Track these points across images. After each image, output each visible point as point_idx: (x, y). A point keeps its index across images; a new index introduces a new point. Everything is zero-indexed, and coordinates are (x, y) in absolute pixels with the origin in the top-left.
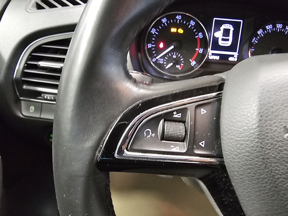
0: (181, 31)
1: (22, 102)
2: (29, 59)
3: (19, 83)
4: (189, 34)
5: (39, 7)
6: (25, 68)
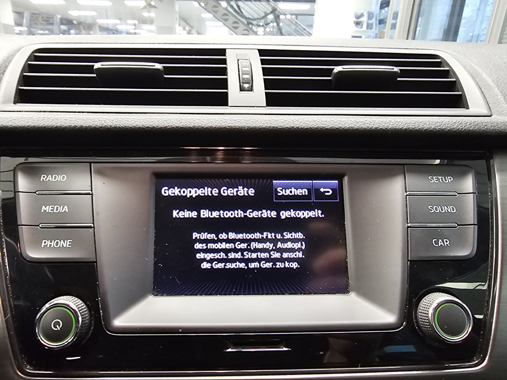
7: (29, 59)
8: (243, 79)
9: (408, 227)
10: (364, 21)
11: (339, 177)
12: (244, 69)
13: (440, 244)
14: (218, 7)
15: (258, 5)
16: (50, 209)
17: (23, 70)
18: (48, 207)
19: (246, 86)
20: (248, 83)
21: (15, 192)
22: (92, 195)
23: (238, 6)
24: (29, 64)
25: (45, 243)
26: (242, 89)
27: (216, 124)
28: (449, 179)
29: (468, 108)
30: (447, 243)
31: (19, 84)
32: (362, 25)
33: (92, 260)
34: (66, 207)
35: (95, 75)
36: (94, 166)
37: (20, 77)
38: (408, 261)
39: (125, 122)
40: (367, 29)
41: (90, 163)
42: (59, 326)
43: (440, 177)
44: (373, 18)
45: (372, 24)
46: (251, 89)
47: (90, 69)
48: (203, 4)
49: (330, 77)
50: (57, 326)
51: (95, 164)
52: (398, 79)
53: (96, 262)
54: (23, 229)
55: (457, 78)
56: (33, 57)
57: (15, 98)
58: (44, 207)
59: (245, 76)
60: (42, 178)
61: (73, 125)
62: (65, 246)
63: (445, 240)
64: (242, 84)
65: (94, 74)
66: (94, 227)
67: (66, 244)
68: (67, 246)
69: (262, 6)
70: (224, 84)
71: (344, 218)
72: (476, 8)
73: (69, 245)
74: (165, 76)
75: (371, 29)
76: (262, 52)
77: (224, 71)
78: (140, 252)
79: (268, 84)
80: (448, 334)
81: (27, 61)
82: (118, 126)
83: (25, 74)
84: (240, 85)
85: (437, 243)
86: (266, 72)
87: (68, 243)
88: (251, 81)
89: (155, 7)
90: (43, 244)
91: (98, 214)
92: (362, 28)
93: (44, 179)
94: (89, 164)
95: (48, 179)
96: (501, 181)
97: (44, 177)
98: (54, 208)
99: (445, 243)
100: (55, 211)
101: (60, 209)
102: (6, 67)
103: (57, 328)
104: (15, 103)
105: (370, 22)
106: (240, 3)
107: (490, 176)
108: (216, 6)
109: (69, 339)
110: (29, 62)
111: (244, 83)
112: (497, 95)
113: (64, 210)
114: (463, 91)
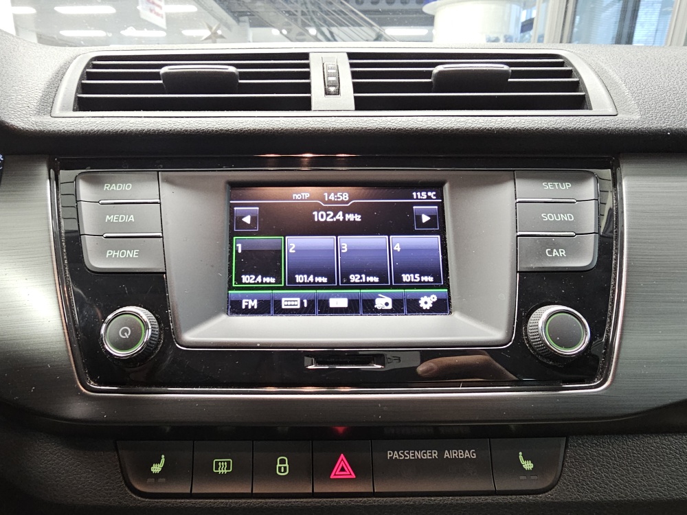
7: (87, 66)
8: (328, 82)
9: (517, 236)
11: (437, 186)
12: (329, 71)
13: (554, 254)
14: (303, 35)
15: (357, 31)
16: (115, 218)
17: (82, 78)
18: (112, 216)
19: (332, 89)
20: (334, 86)
21: (77, 201)
22: (160, 203)
23: (331, 33)
24: (87, 72)
25: (110, 253)
26: (327, 93)
27: (298, 125)
28: (567, 186)
29: (591, 109)
30: (563, 253)
31: (77, 92)
33: (161, 271)
34: (132, 216)
35: (161, 82)
36: (162, 175)
37: (78, 84)
38: (517, 272)
39: (196, 124)
41: (158, 171)
42: (128, 333)
43: (556, 184)
46: (338, 93)
47: (156, 76)
48: (285, 32)
49: (430, 78)
50: (126, 334)
51: (163, 173)
52: (510, 80)
53: (165, 273)
54: (87, 239)
55: (580, 78)
56: (91, 64)
57: (74, 106)
58: (108, 216)
59: (330, 79)
60: (105, 187)
61: (140, 129)
62: (131, 256)
63: (560, 250)
64: (327, 87)
65: (160, 80)
66: (162, 237)
67: (133, 254)
68: (134, 256)
69: (362, 32)
70: (307, 88)
71: (445, 230)
72: (653, 28)
73: (136, 255)
74: (240, 81)
76: (351, 56)
77: (307, 75)
78: (212, 266)
79: (357, 88)
80: (561, 346)
81: (85, 69)
82: (189, 129)
83: (83, 82)
84: (325, 89)
85: (551, 252)
86: (355, 75)
87: (135, 253)
88: (337, 84)
89: (222, 37)
90: (108, 254)
91: (167, 223)
93: (108, 188)
94: (156, 172)
95: (112, 188)
96: (628, 187)
97: (107, 186)
98: (119, 217)
99: (561, 253)
100: (120, 221)
101: (126, 219)
102: (64, 74)
103: (124, 335)
104: (74, 110)
106: (334, 29)
107: (615, 181)
108: (301, 34)
109: (138, 348)
110: (88, 70)
111: (329, 86)
112: (624, 93)
113: (130, 219)
114: (586, 91)
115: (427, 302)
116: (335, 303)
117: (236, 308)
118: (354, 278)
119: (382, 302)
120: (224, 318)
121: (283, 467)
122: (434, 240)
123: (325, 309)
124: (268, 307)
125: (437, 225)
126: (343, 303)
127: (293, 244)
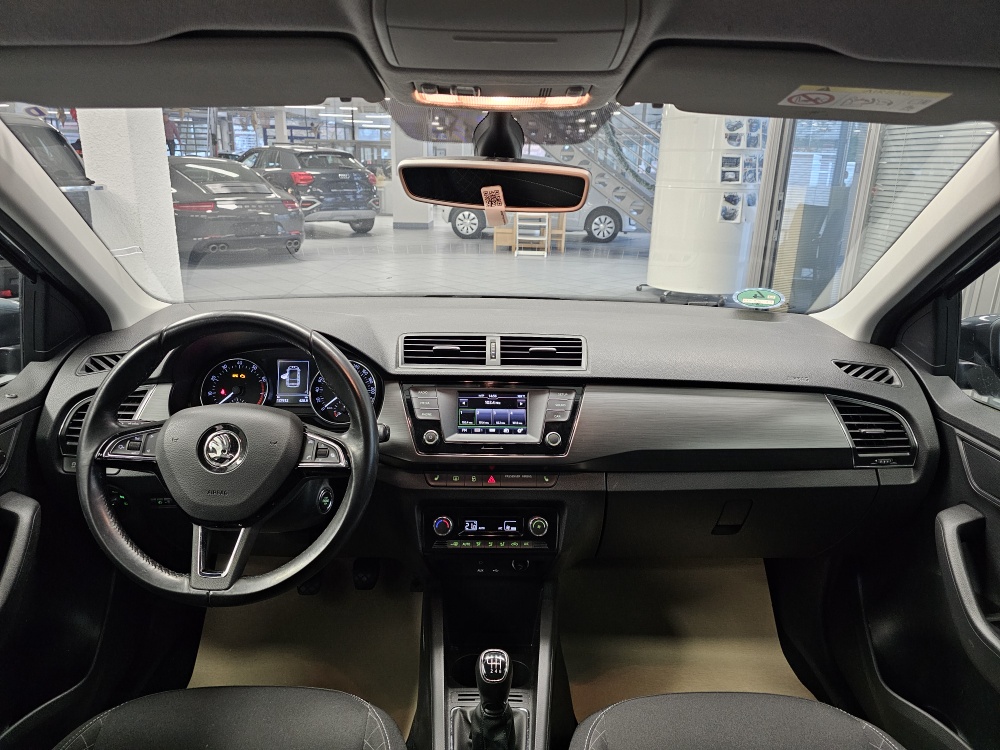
0: (243, 376)
1: (65, 459)
2: (73, 417)
3: (64, 439)
4: (253, 379)
5: (88, 370)
6: (70, 425)
9: (547, 411)
10: (742, 134)
11: (525, 393)
12: (493, 347)
20: (494, 354)
22: (437, 399)
25: (423, 414)
26: (491, 358)
28: (565, 394)
31: (403, 355)
32: (740, 140)
33: (439, 419)
34: (429, 402)
38: (545, 421)
40: (748, 146)
41: (436, 387)
44: (757, 128)
45: (757, 138)
46: (495, 357)
50: (430, 438)
54: (415, 410)
57: (402, 361)
59: (493, 351)
61: (429, 374)
66: (439, 410)
67: (430, 414)
70: (484, 355)
71: (527, 408)
74: (461, 351)
75: (755, 146)
76: (502, 338)
77: (485, 349)
78: (453, 418)
79: (502, 355)
80: (553, 443)
84: (491, 355)
85: (556, 416)
91: (440, 405)
92: (739, 145)
95: (421, 393)
96: (585, 395)
99: (559, 417)
104: (404, 363)
105: (754, 134)
107: (581, 393)
115: (520, 431)
116: (491, 430)
117: (460, 432)
118: (497, 423)
119: (506, 430)
120: (457, 435)
121: (474, 479)
122: (523, 411)
123: (488, 432)
124: (470, 431)
125: (524, 406)
126: (494, 430)
127: (478, 411)
